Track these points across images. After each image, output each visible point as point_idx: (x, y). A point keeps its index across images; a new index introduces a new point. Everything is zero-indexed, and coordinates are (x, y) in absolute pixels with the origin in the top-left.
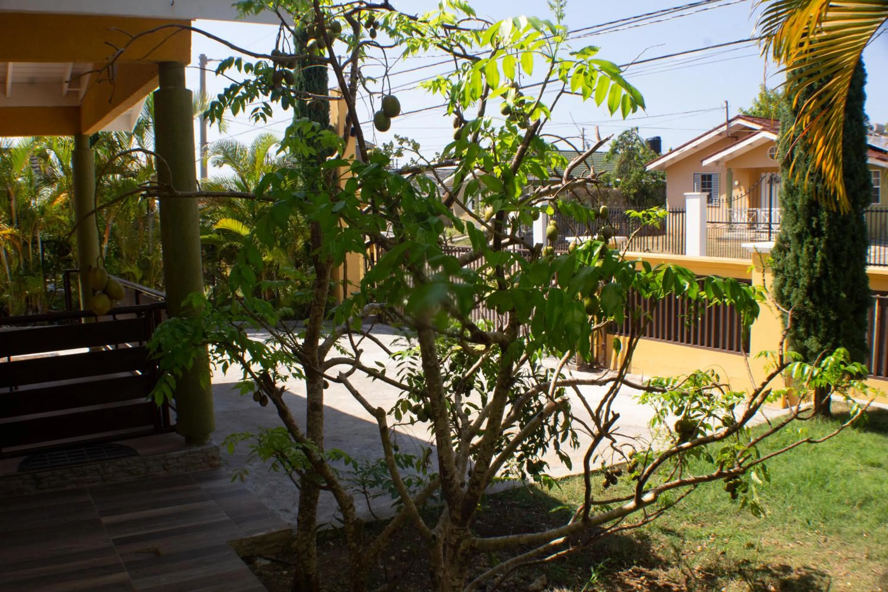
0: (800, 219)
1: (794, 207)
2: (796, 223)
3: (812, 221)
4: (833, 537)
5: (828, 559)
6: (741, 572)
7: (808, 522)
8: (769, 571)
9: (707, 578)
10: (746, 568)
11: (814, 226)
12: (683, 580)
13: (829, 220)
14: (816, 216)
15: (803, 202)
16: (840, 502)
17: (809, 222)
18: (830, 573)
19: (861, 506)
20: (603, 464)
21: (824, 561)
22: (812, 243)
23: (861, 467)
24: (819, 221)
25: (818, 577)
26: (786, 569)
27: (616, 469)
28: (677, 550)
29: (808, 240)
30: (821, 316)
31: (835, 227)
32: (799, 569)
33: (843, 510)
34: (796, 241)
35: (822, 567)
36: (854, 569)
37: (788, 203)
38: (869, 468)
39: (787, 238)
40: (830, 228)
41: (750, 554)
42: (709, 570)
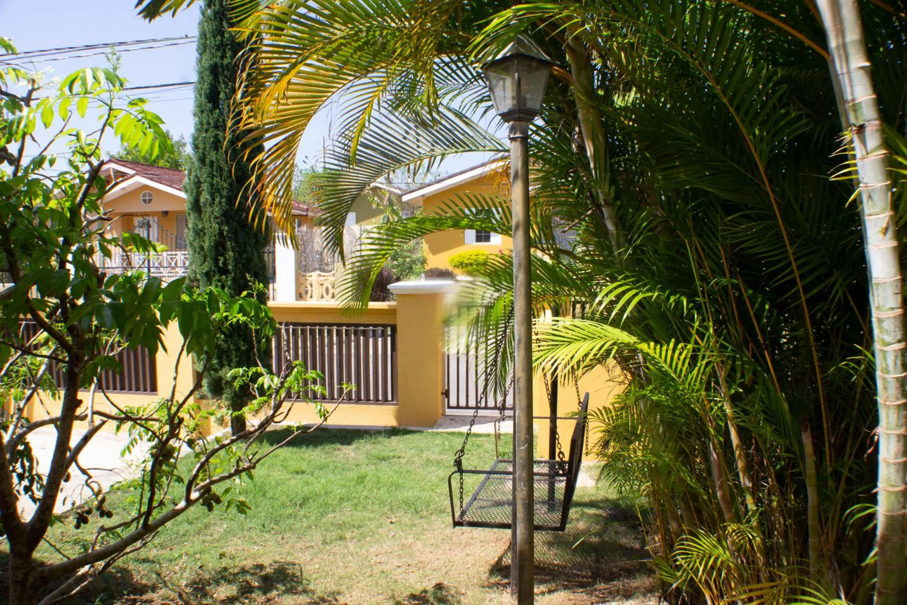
0: (208, 259)
1: (202, 248)
2: (204, 263)
3: (219, 260)
4: (288, 535)
5: (292, 551)
6: (224, 578)
7: (264, 526)
8: (248, 572)
9: (196, 589)
10: (227, 574)
11: (221, 265)
12: (177, 597)
13: (235, 259)
14: (223, 255)
15: (210, 243)
16: (283, 505)
17: (216, 261)
18: (297, 562)
19: (301, 505)
20: (73, 504)
21: (289, 553)
22: (219, 281)
23: (288, 476)
24: (226, 260)
25: (291, 567)
26: (261, 567)
27: (86, 508)
28: (159, 574)
29: (217, 278)
30: (232, 347)
31: (240, 265)
32: (271, 565)
33: (289, 511)
34: (205, 279)
35: (289, 559)
36: (316, 555)
37: (196, 244)
38: (296, 476)
39: (195, 277)
40: (235, 266)
41: (224, 562)
42: (194, 582)
